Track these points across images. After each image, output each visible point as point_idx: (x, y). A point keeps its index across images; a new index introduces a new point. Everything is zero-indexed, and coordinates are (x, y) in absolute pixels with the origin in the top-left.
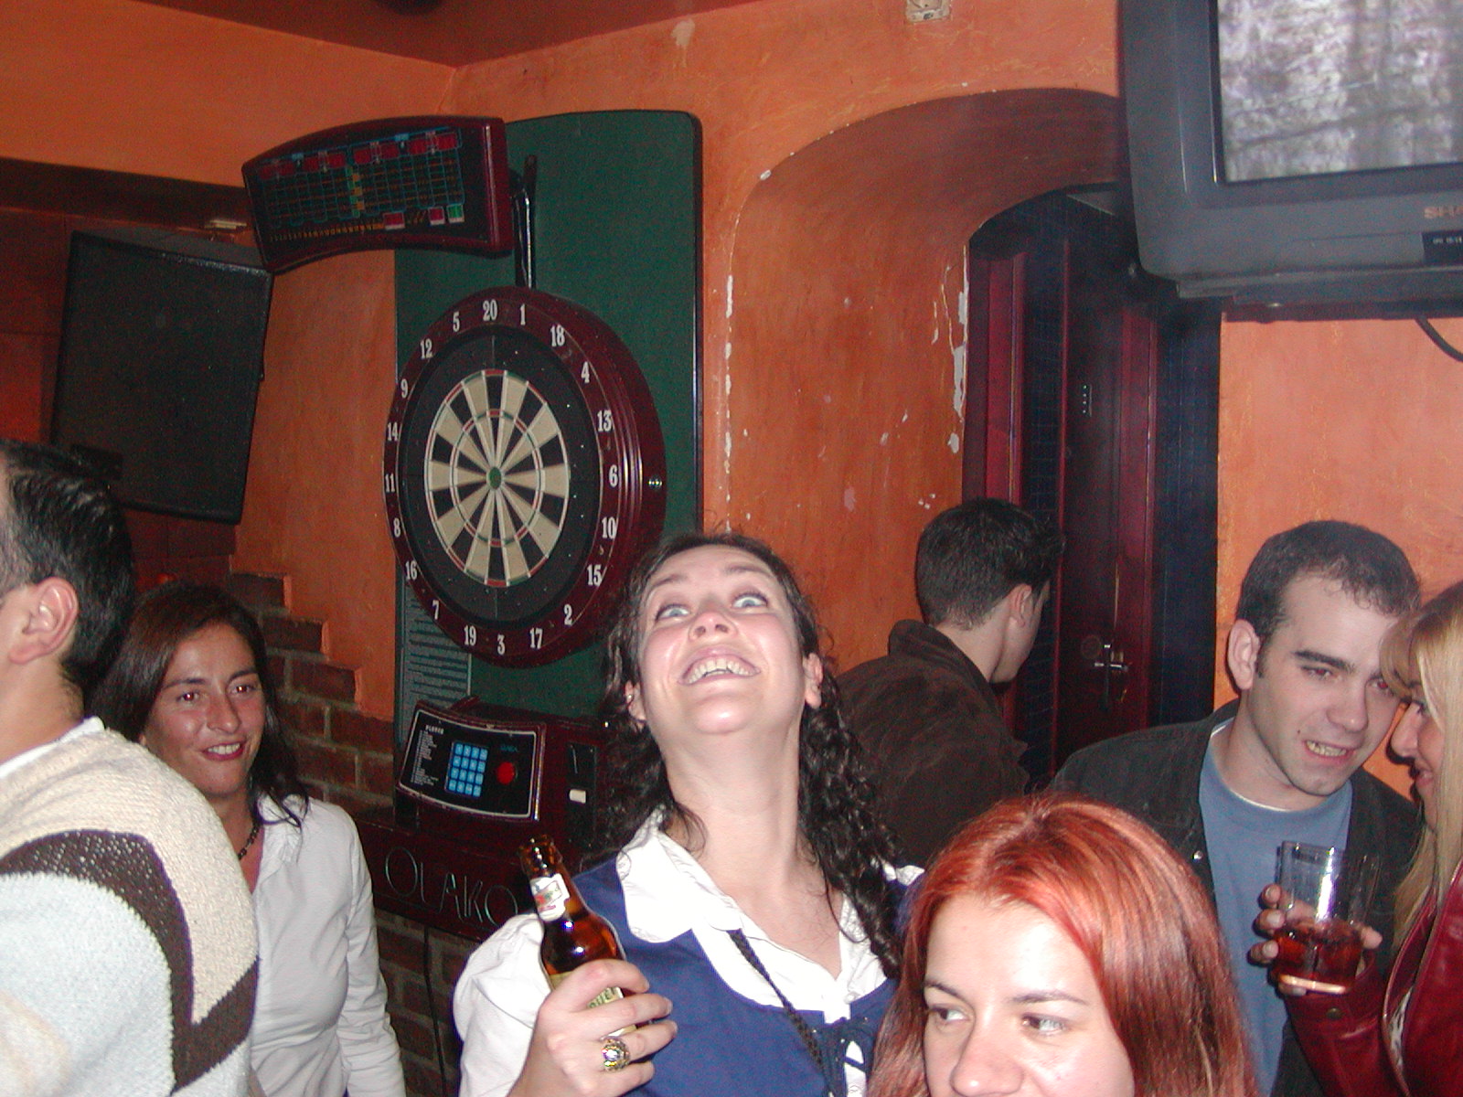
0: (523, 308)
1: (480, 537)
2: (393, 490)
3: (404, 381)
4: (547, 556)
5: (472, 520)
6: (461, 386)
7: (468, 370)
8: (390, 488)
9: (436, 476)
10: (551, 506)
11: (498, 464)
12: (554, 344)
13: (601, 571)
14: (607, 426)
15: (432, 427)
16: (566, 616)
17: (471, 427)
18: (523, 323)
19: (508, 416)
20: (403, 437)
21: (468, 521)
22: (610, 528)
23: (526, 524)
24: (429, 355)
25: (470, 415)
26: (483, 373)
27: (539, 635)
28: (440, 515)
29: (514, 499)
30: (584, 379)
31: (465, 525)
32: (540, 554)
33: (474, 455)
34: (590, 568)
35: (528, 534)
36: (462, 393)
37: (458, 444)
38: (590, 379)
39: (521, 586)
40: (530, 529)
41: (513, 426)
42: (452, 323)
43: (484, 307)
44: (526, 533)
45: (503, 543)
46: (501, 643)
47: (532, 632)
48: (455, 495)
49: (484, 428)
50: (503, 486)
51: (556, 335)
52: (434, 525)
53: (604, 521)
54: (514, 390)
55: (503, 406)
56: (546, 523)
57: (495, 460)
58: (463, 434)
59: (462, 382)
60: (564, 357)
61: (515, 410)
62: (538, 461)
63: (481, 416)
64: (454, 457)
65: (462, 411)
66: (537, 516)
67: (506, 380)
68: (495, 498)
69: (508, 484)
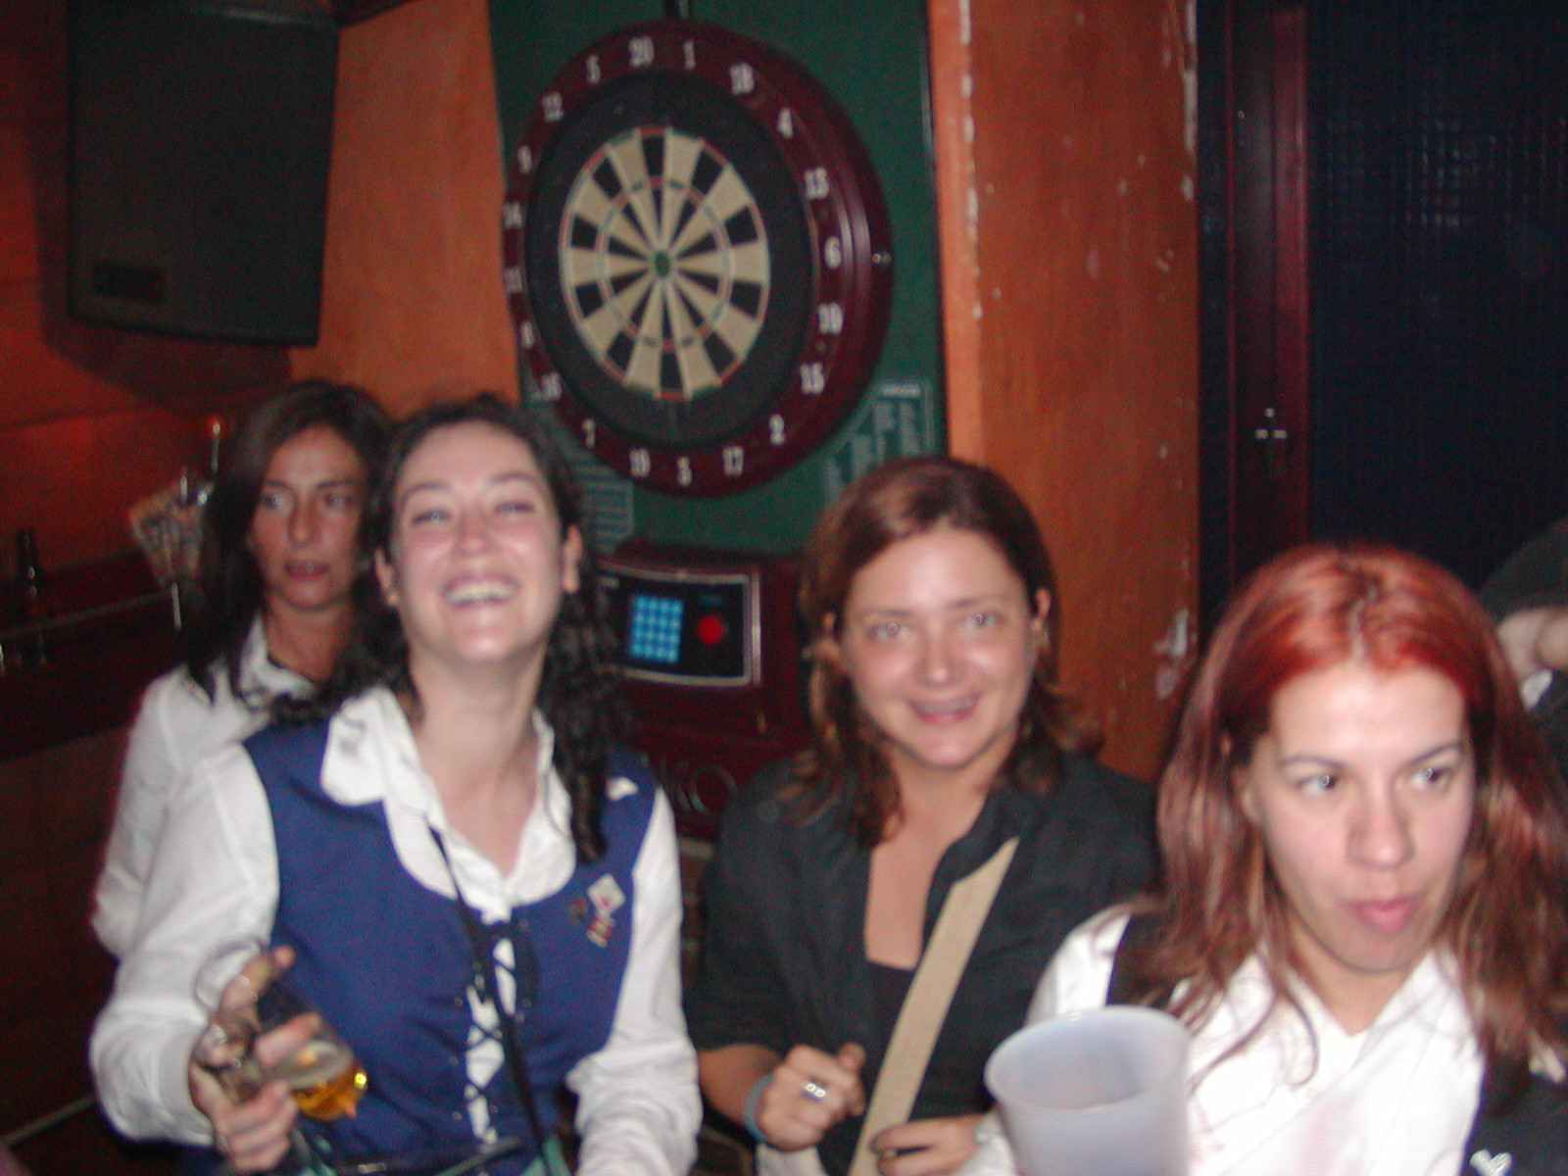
0: (689, 46)
1: (645, 339)
4: (742, 359)
5: (631, 320)
6: (605, 151)
7: (615, 129)
9: (576, 267)
11: (664, 248)
12: (737, 90)
13: (820, 374)
14: (820, 190)
15: (568, 206)
16: (774, 431)
17: (623, 203)
18: (690, 62)
19: (676, 185)
20: (528, 220)
21: (626, 320)
22: (832, 319)
23: (710, 320)
24: (558, 115)
25: (621, 188)
26: (636, 132)
27: (737, 457)
28: (587, 315)
29: (691, 290)
30: (784, 132)
31: (623, 325)
32: (733, 357)
33: (629, 237)
34: (805, 370)
35: (714, 332)
36: (608, 160)
37: (606, 225)
38: (792, 131)
39: (706, 400)
40: (716, 326)
41: (684, 198)
42: (586, 69)
43: (634, 48)
44: (710, 331)
45: (678, 345)
46: (685, 470)
47: (727, 454)
48: (605, 289)
49: (641, 203)
50: (674, 274)
51: (740, 76)
52: (579, 328)
53: (822, 310)
54: (682, 153)
55: (668, 173)
56: (739, 317)
57: (660, 241)
58: (613, 211)
59: (608, 146)
60: (752, 106)
61: (685, 177)
62: (722, 238)
63: (637, 187)
64: (602, 242)
65: (608, 182)
66: (726, 308)
67: (671, 140)
68: (664, 290)
69: (682, 272)
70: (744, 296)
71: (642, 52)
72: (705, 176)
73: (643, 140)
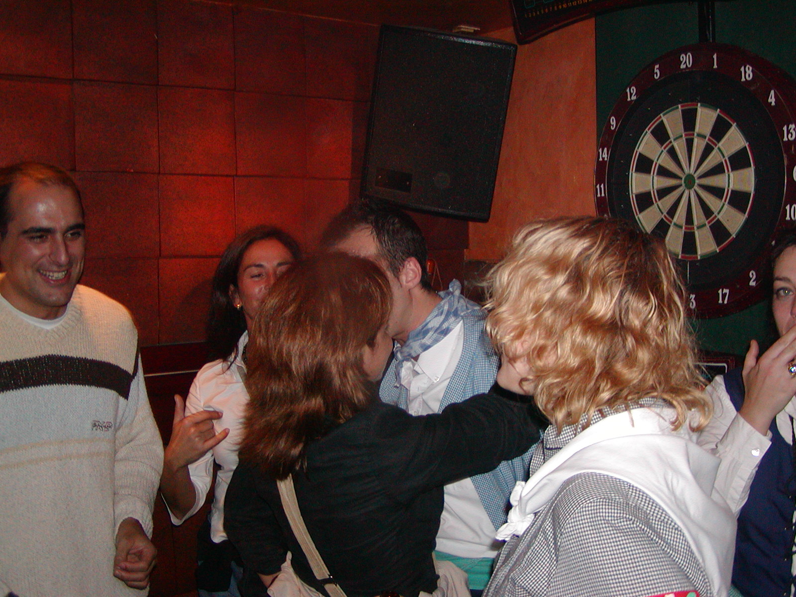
0: (715, 56)
1: (675, 224)
2: (603, 195)
3: (613, 118)
4: (734, 236)
5: (668, 213)
6: (661, 117)
7: (667, 105)
8: (601, 193)
9: (638, 183)
10: (738, 200)
11: (692, 171)
12: (743, 79)
14: (791, 137)
15: (636, 148)
16: (751, 279)
17: (668, 147)
18: (715, 66)
20: (611, 158)
21: (665, 213)
22: (794, 213)
23: (716, 213)
24: (634, 98)
25: (669, 138)
26: (679, 106)
27: (726, 294)
28: (641, 210)
29: (705, 196)
30: (771, 103)
31: (663, 217)
32: (730, 235)
33: (671, 166)
35: (718, 220)
36: (662, 121)
37: (658, 160)
38: (776, 102)
39: (710, 259)
40: (719, 217)
41: (705, 143)
42: (653, 73)
43: (681, 59)
44: (716, 220)
45: (695, 228)
46: (693, 300)
47: (720, 292)
48: (654, 196)
49: (680, 148)
50: (696, 187)
51: (745, 72)
52: (636, 217)
53: (788, 207)
54: (706, 118)
55: (697, 130)
56: (734, 212)
57: (689, 168)
58: (662, 151)
59: (661, 115)
60: (752, 88)
61: (707, 131)
62: (727, 166)
63: (678, 138)
64: (654, 169)
65: (661, 135)
66: (726, 206)
67: (699, 110)
68: (689, 195)
69: (700, 186)
71: (686, 61)
72: (719, 130)
73: (682, 111)
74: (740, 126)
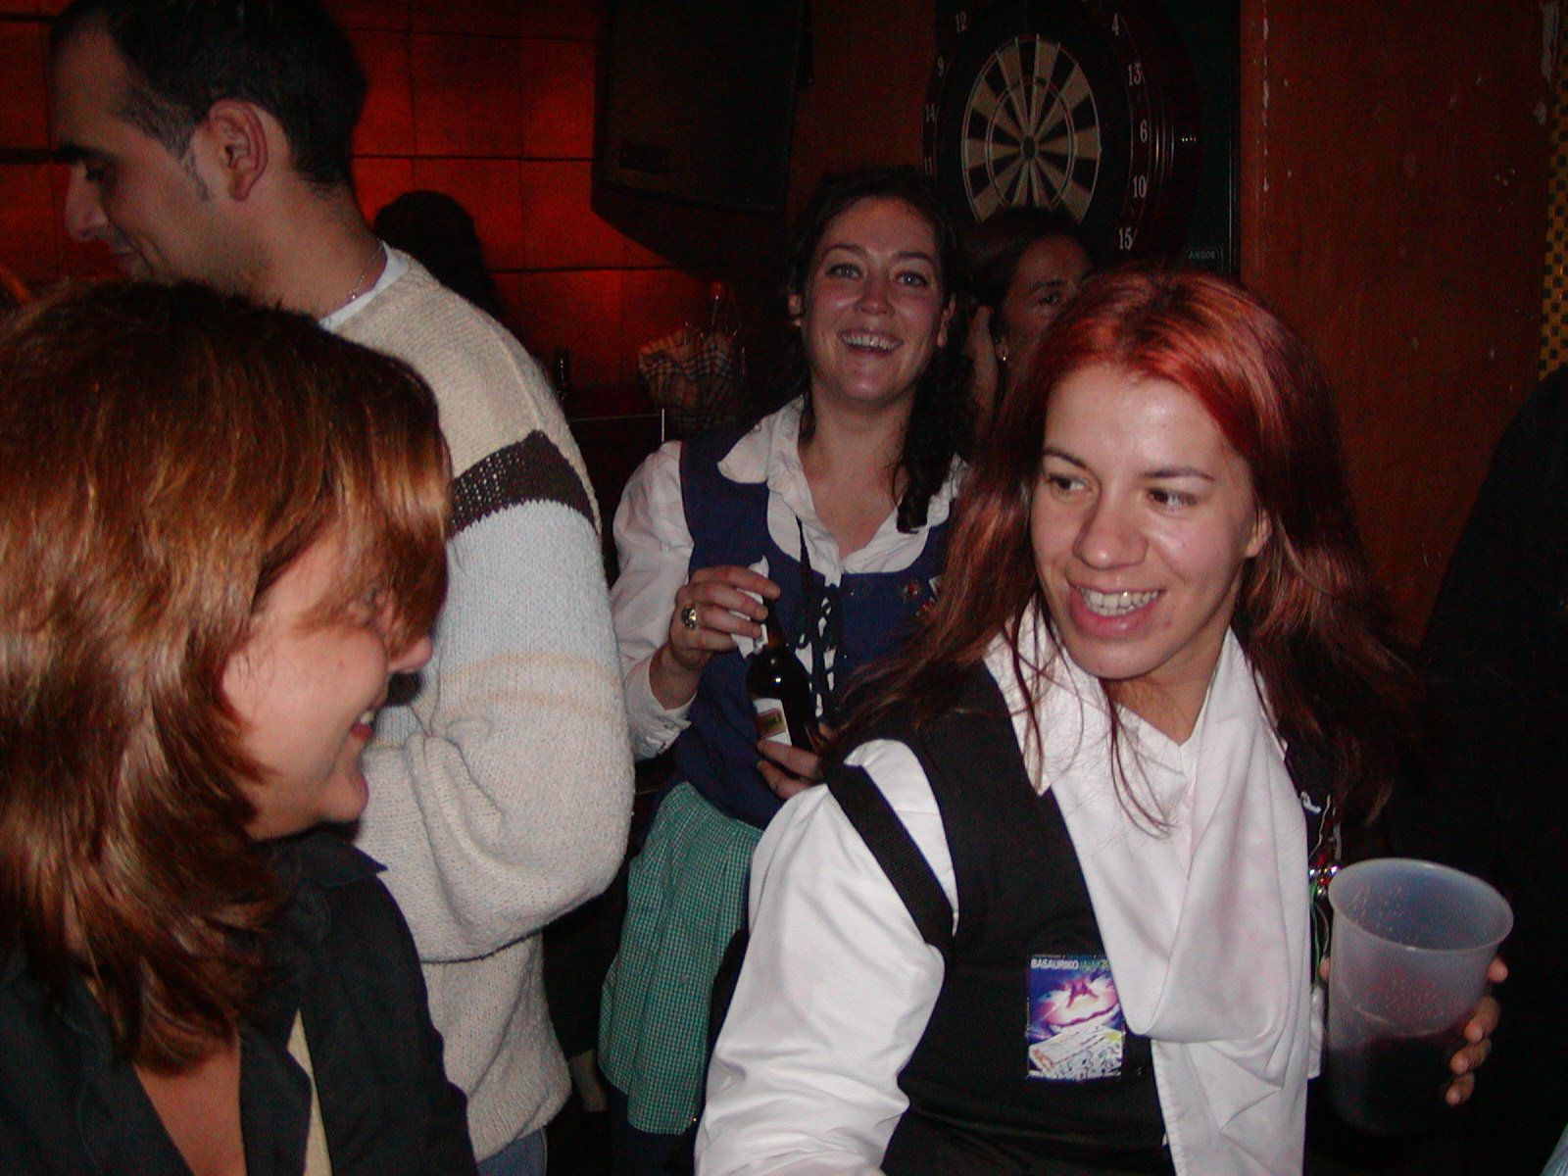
2: (931, 171)
3: (941, 59)
5: (1006, 195)
6: (995, 56)
7: (1001, 39)
8: (929, 170)
9: (974, 153)
10: (1083, 170)
11: (1031, 133)
13: (1131, 234)
14: (1137, 79)
15: (969, 102)
17: (1005, 100)
19: (1041, 82)
20: (940, 116)
21: (1003, 195)
22: (1141, 187)
23: (1059, 192)
25: (1005, 86)
26: (1016, 40)
28: (976, 193)
29: (1047, 169)
30: (1114, 32)
31: (1000, 200)
33: (1009, 129)
34: (1121, 232)
35: (1062, 202)
36: (997, 63)
37: (993, 117)
38: (1119, 31)
40: (1063, 198)
41: (1046, 92)
44: (1059, 202)
48: (990, 170)
49: (1016, 97)
50: (1036, 156)
52: (970, 204)
53: (1135, 180)
54: (1045, 53)
55: (1037, 72)
56: (1079, 189)
57: (1028, 129)
58: (998, 106)
59: (997, 53)
61: (1047, 76)
62: (1070, 126)
63: (1016, 86)
64: (989, 132)
65: (996, 83)
66: (1070, 183)
67: (1038, 44)
68: (1029, 170)
69: (1043, 154)
70: (1083, 172)
72: (1060, 74)
73: (1019, 45)
74: (1082, 66)
